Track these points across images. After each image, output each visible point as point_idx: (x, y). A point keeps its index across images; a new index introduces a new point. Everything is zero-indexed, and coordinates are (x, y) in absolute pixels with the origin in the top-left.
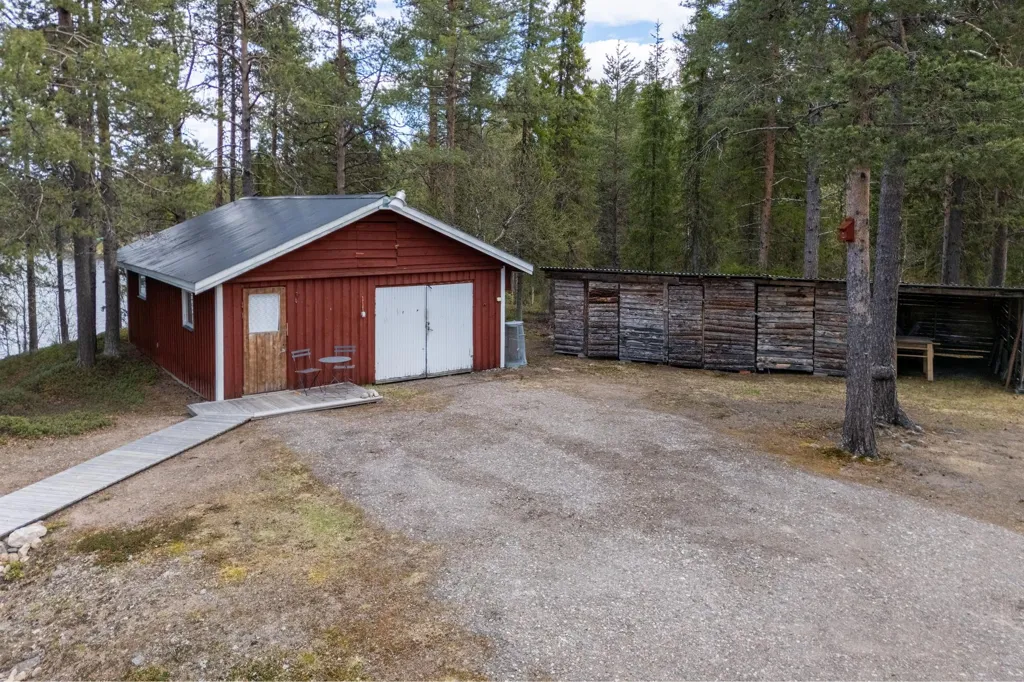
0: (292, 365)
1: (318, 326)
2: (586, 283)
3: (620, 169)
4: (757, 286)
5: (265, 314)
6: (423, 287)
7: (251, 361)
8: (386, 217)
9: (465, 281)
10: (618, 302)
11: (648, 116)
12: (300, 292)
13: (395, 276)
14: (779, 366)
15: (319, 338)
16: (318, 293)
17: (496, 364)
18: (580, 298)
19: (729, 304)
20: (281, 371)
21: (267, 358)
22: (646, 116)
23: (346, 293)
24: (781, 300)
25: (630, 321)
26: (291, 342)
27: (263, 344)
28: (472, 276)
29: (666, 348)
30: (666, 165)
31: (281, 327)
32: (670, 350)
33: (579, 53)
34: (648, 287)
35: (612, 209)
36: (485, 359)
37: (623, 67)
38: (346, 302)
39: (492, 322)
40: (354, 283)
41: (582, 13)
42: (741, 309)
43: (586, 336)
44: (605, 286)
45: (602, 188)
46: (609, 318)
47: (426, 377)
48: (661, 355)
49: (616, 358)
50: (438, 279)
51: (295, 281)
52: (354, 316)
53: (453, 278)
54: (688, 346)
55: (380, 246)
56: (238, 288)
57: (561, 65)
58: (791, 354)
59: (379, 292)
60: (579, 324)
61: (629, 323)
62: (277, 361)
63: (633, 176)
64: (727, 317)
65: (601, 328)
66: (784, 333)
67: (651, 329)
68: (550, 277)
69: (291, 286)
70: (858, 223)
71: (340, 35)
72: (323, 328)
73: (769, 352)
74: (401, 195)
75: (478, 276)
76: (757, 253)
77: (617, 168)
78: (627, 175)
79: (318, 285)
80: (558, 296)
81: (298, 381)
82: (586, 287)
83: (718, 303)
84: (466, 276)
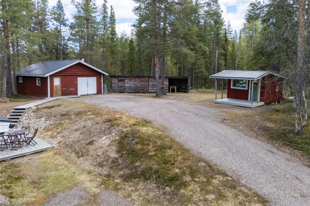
0: (62, 91)
1: (67, 84)
2: (118, 78)
3: (125, 57)
4: (148, 78)
5: (57, 82)
6: (87, 78)
7: (55, 90)
8: (80, 64)
9: (95, 77)
10: (124, 82)
11: (130, 46)
12: (63, 77)
13: (81, 75)
14: (153, 92)
15: (67, 87)
16: (67, 78)
17: (101, 93)
18: (117, 81)
19: (144, 81)
20: (60, 92)
21: (58, 90)
22: (129, 46)
23: (72, 78)
24: (152, 80)
25: (127, 85)
26: (62, 87)
27: (57, 87)
28: (96, 76)
29: (133, 90)
30: (134, 56)
31: (60, 84)
32: (134, 90)
33: (115, 31)
34: (130, 79)
35: (124, 66)
36: (99, 92)
37: (125, 35)
38: (72, 80)
39: (100, 85)
40: (74, 76)
41: (115, 23)
42: (146, 82)
43: (118, 89)
44: (122, 79)
45: (121, 61)
46: (123, 85)
47: (88, 95)
48: (132, 91)
49: (124, 92)
50: (90, 76)
51: (63, 75)
52: (74, 82)
53: (92, 76)
54: (137, 89)
55: (78, 69)
56: (52, 76)
57: (111, 34)
58: (154, 89)
59: (78, 78)
60: (117, 86)
61: (126, 86)
62: (60, 91)
63: (127, 59)
64: (144, 83)
65: (121, 87)
66: (153, 86)
67: (130, 87)
68: (111, 77)
69: (62, 76)
70: (156, 64)
71: (60, 25)
72: (68, 85)
73: (151, 89)
74: (83, 59)
75: (97, 76)
76: (151, 73)
77: (124, 57)
78: (126, 58)
79: (67, 76)
80: (113, 81)
81: (63, 94)
82: (118, 79)
83: (142, 81)
84: (95, 76)
